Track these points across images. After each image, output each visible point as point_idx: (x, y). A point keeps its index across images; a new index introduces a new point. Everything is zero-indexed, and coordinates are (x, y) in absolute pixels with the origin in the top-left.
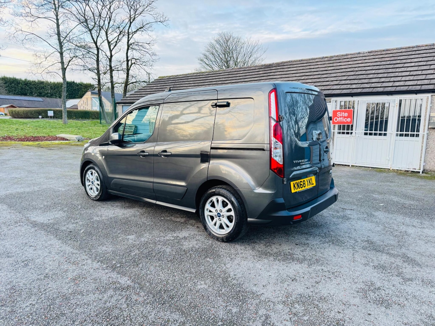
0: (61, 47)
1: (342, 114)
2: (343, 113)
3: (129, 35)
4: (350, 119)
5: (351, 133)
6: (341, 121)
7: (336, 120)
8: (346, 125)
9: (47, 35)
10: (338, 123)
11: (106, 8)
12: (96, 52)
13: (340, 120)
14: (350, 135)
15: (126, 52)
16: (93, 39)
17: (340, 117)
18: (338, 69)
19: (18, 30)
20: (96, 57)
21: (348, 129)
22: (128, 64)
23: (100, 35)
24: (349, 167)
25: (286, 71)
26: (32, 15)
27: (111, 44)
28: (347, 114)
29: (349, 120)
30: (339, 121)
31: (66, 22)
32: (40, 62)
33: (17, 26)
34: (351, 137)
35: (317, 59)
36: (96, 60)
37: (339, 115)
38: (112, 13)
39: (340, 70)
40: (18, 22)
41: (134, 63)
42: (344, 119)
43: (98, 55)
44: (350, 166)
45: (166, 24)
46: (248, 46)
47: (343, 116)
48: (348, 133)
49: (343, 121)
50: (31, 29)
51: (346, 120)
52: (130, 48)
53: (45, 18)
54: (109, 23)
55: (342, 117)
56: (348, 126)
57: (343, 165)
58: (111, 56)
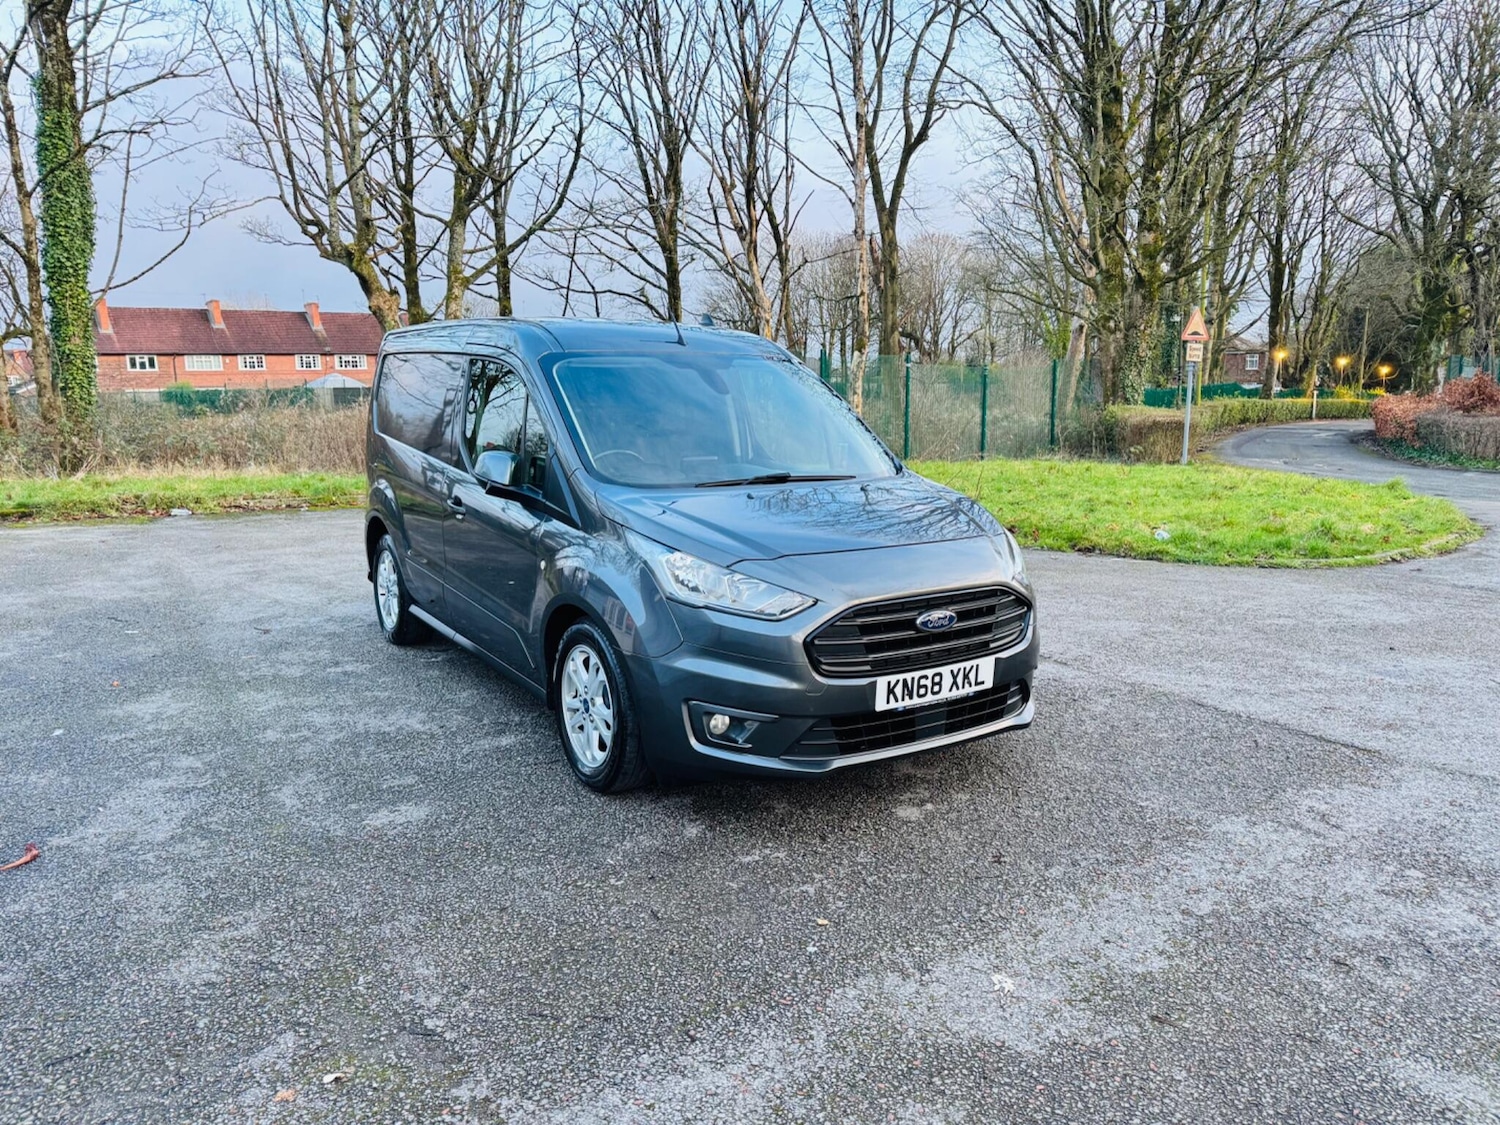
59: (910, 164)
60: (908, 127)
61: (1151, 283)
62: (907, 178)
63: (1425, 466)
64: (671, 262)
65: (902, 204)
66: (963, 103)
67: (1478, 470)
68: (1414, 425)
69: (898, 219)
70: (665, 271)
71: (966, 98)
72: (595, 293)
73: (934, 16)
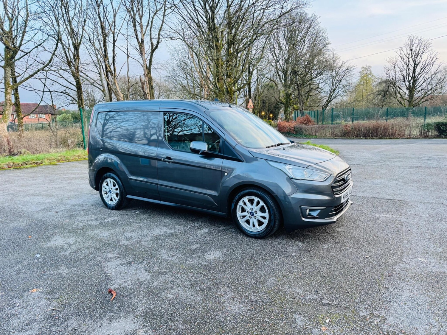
59: (153, 55)
60: (152, 44)
61: (231, 92)
62: (153, 59)
63: (299, 138)
64: (78, 82)
65: (152, 67)
66: (177, 39)
67: (313, 138)
68: (294, 128)
69: (152, 72)
70: (76, 85)
71: (178, 37)
72: (50, 92)
73: (156, 12)
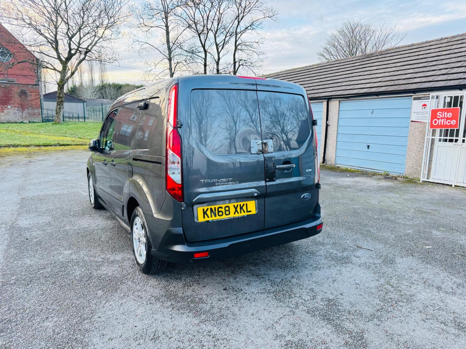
0: (170, 53)
1: (443, 114)
2: (446, 113)
3: (236, 35)
4: (455, 121)
5: (456, 141)
6: (442, 124)
7: (435, 122)
8: (449, 129)
9: (161, 43)
10: (438, 126)
11: (214, 8)
12: (204, 56)
13: (441, 122)
14: (454, 143)
15: (233, 54)
16: (201, 42)
17: (442, 118)
18: (456, 53)
19: (135, 41)
20: (204, 60)
21: (452, 135)
22: (235, 66)
23: (208, 38)
24: (450, 188)
25: (387, 61)
26: (145, 26)
27: (219, 47)
28: (451, 114)
29: (453, 122)
30: (440, 124)
31: (176, 29)
32: (150, 70)
33: (134, 37)
34: (456, 146)
35: (432, 41)
36: (204, 64)
37: (439, 116)
38: (221, 14)
39: (457, 54)
40: (135, 33)
41: (242, 65)
42: (446, 121)
43: (205, 59)
44: (453, 186)
45: (276, 19)
46: (381, 34)
47: (446, 117)
48: (451, 141)
49: (445, 124)
50: (147, 39)
51: (449, 122)
52: (237, 49)
53: (157, 27)
54: (218, 25)
55: (444, 118)
56: (452, 131)
57: (443, 184)
58: (219, 59)
